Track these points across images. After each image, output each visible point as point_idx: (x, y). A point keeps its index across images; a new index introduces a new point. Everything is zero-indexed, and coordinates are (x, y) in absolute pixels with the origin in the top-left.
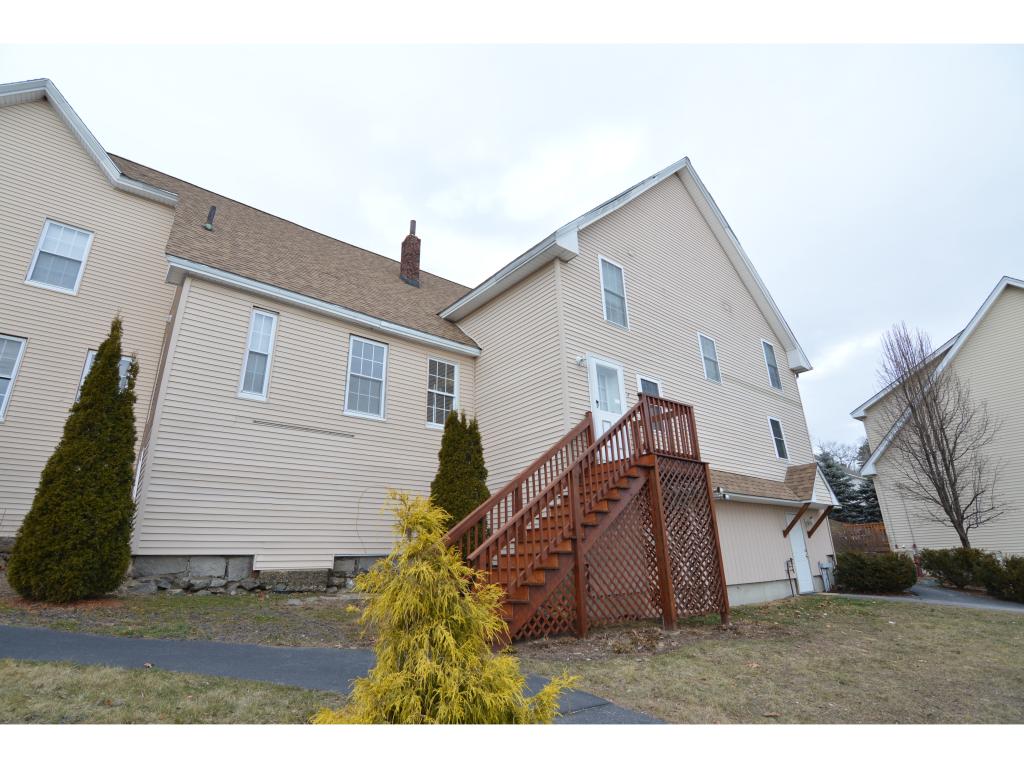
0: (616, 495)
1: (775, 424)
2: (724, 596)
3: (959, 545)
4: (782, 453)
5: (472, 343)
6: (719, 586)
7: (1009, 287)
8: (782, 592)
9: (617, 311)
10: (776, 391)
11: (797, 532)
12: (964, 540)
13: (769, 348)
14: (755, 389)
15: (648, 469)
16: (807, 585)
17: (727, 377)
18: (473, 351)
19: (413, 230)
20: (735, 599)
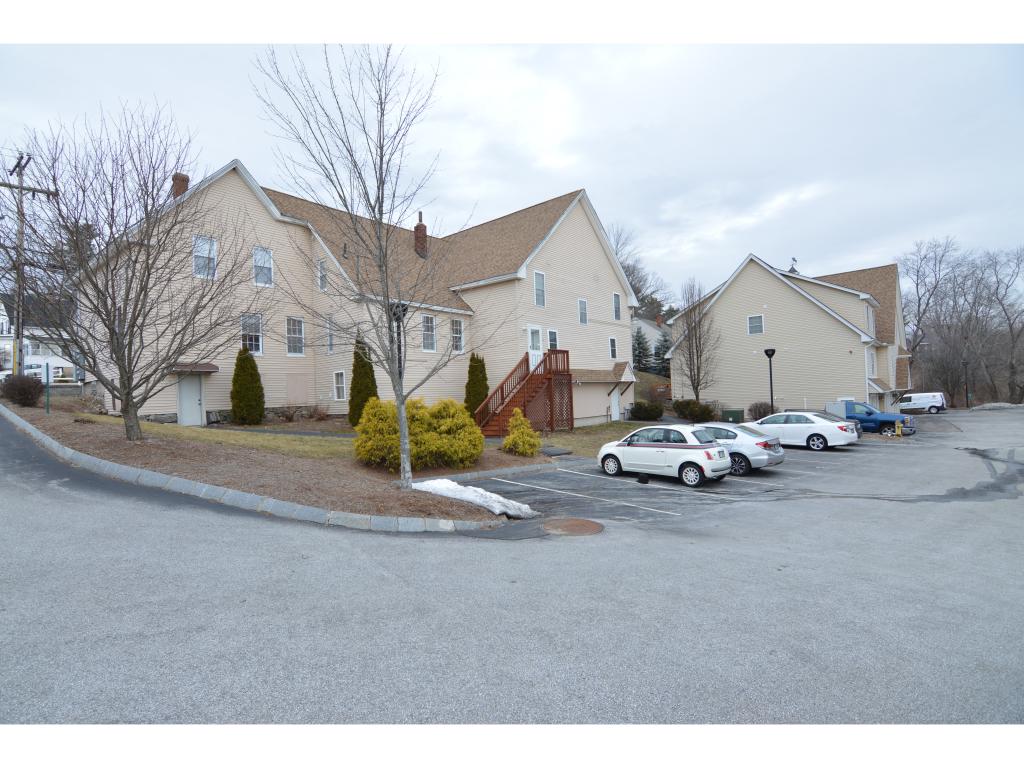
0: (538, 390)
1: (613, 341)
2: (572, 423)
3: (694, 397)
4: (614, 356)
5: (468, 308)
6: (571, 419)
7: (752, 260)
8: (603, 420)
9: (541, 298)
10: (617, 322)
11: (616, 394)
12: (697, 396)
13: (617, 296)
14: (604, 323)
15: (550, 379)
16: (616, 416)
17: (590, 320)
18: (469, 313)
19: (421, 220)
20: (577, 424)
